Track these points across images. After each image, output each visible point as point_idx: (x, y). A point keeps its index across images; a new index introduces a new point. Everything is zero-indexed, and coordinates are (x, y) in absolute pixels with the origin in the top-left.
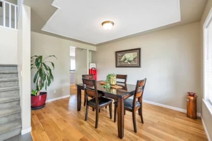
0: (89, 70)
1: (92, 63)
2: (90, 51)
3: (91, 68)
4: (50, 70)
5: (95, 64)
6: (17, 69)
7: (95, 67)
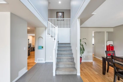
0: (107, 46)
1: (108, 41)
2: (107, 32)
3: (108, 45)
4: (83, 46)
5: (112, 42)
6: (70, 45)
7: (112, 44)
